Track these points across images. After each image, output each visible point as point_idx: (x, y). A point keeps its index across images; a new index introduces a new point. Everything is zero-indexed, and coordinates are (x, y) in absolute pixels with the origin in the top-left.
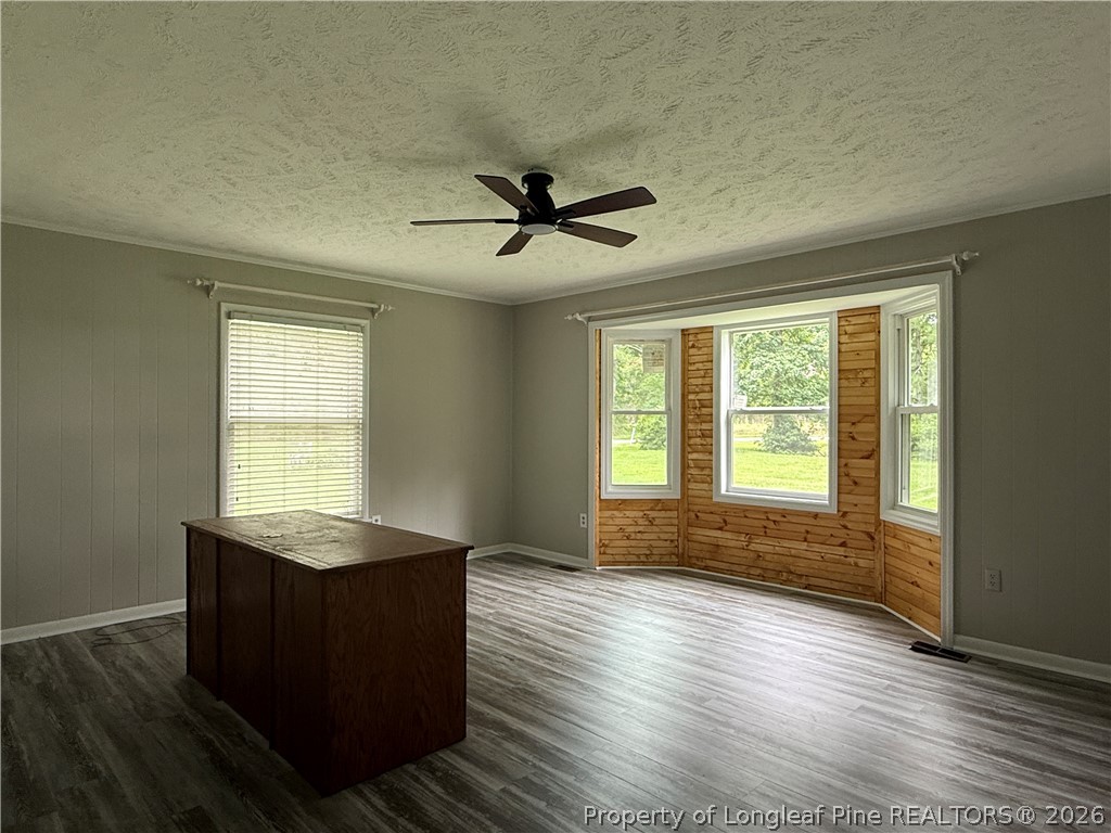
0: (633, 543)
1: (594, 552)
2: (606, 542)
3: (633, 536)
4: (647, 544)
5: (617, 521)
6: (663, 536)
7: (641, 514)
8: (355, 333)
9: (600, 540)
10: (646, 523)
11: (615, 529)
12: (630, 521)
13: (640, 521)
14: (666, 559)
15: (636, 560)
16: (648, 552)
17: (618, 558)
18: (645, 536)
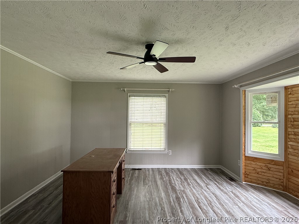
0: (261, 176)
1: (242, 176)
2: (248, 173)
3: (260, 173)
4: (267, 178)
5: (253, 166)
6: (275, 176)
7: (264, 165)
8: (163, 98)
9: (245, 172)
10: (267, 169)
11: (252, 169)
12: (258, 167)
13: (264, 168)
14: (277, 186)
15: (262, 183)
16: (268, 181)
17: (253, 181)
18: (266, 174)
